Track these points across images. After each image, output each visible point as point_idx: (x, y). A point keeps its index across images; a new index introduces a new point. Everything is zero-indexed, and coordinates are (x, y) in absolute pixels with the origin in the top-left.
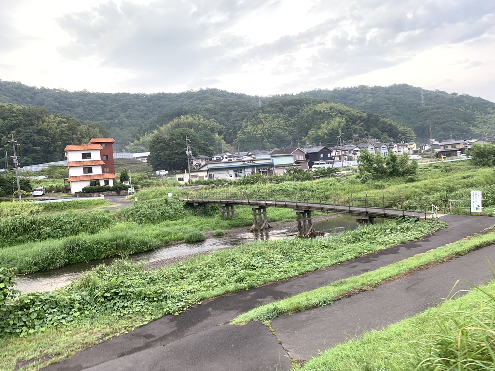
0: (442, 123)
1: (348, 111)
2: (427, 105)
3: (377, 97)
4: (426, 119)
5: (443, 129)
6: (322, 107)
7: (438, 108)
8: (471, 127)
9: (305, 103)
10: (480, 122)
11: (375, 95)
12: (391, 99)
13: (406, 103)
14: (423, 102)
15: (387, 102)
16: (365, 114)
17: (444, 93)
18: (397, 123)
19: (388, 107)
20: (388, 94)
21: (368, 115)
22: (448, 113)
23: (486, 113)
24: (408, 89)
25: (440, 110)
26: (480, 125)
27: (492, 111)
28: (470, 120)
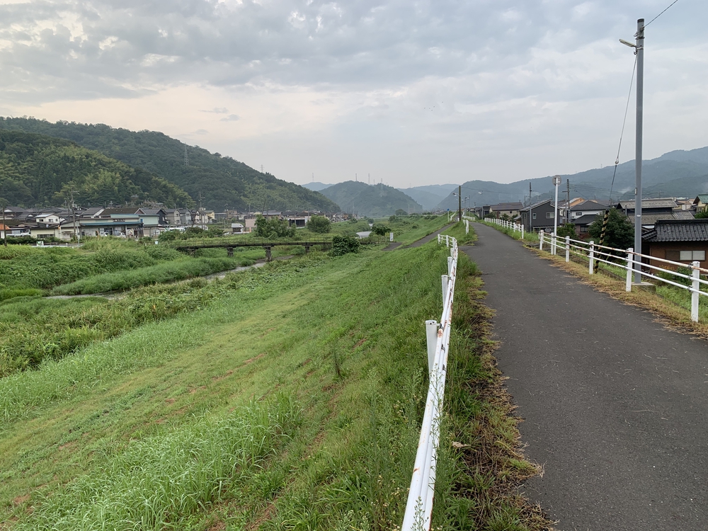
0: (212, 190)
1: (110, 163)
2: (191, 164)
3: (125, 144)
4: (194, 183)
5: (214, 196)
6: (73, 152)
7: (205, 171)
8: (242, 197)
9: (38, 140)
10: (250, 193)
11: (123, 142)
12: (146, 150)
13: (165, 158)
14: (186, 160)
15: (141, 154)
16: (132, 170)
17: (206, 151)
18: (173, 186)
19: (142, 161)
20: (140, 142)
21: (135, 171)
22: (217, 178)
23: (254, 183)
24: (164, 140)
25: (208, 173)
26: (250, 195)
27: (259, 182)
28: (240, 189)
